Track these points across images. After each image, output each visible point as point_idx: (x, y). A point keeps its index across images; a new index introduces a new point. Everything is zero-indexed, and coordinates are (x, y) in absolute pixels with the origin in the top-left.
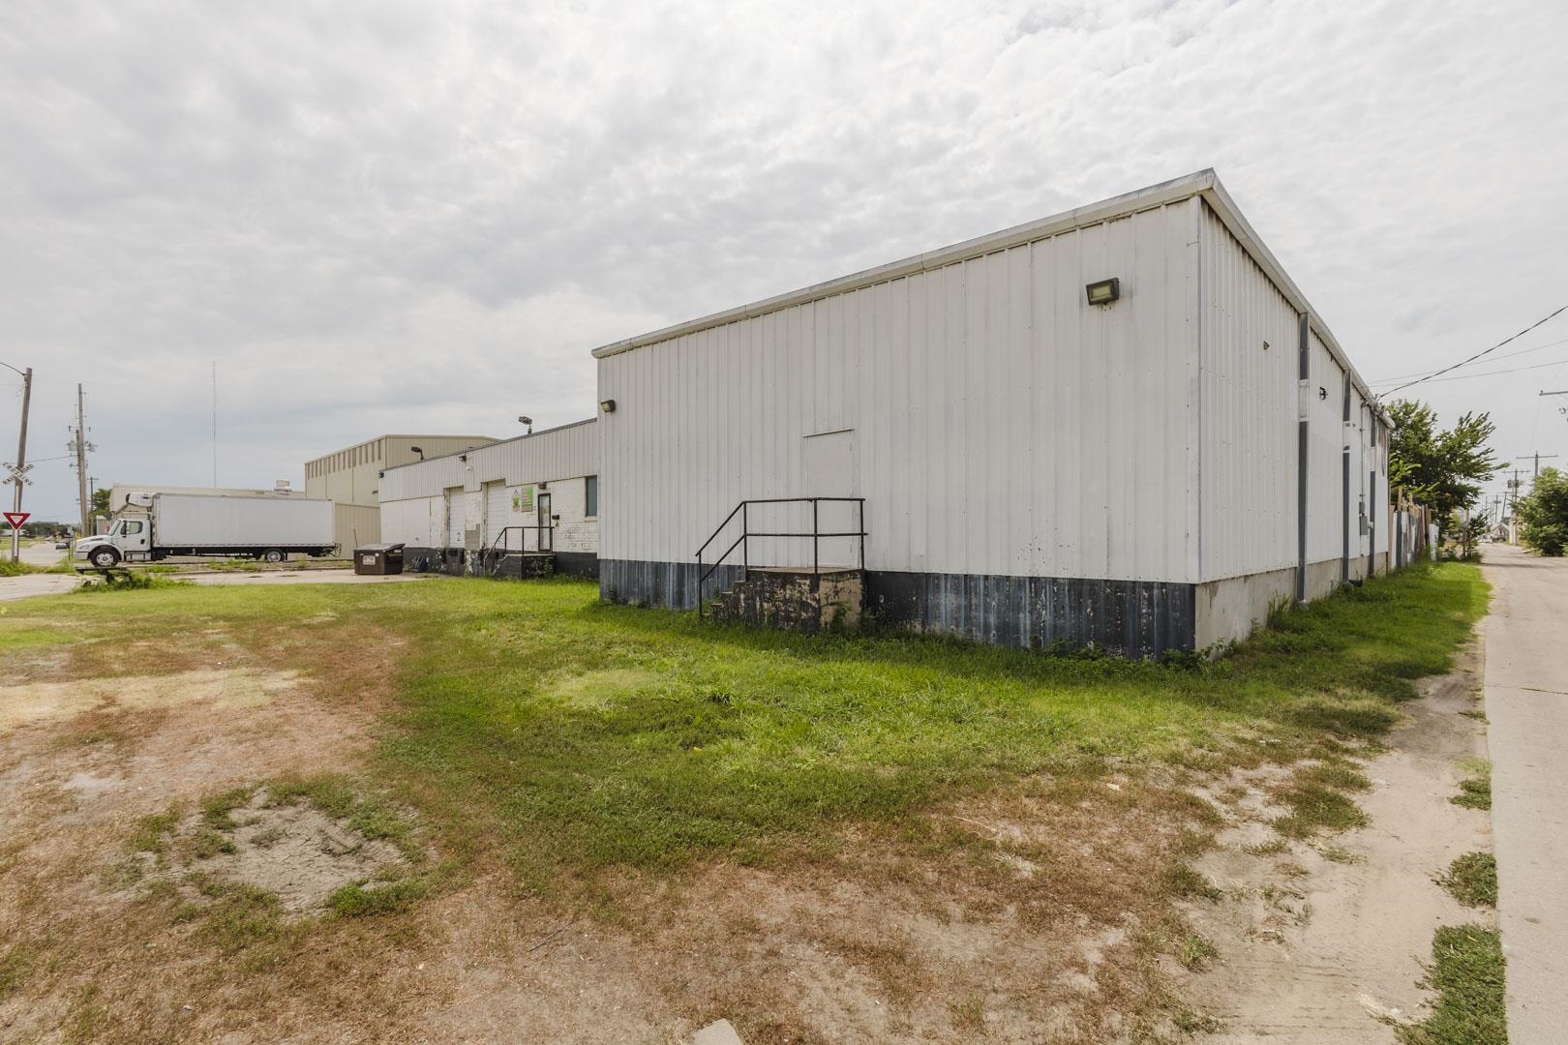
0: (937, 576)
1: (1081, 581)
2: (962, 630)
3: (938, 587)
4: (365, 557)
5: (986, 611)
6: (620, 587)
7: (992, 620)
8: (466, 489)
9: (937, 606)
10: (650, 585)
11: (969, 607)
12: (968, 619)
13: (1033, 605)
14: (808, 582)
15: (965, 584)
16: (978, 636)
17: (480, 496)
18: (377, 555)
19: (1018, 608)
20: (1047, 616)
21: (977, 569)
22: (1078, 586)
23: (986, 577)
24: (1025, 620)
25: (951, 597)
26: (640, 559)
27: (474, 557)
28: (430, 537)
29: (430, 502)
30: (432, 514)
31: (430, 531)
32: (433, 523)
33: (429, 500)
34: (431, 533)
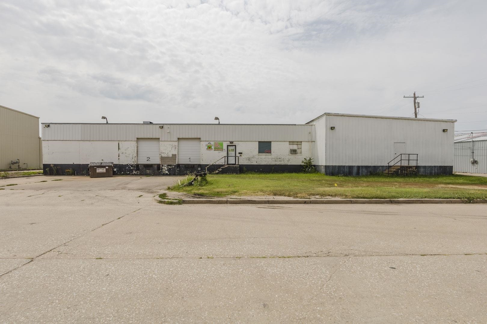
0: (420, 166)
1: (441, 166)
2: (424, 174)
3: (420, 168)
4: (97, 169)
5: (428, 171)
6: (335, 172)
7: (429, 172)
8: (160, 140)
9: (420, 171)
10: (347, 171)
11: (425, 171)
12: (425, 172)
13: (434, 169)
14: (415, 167)
15: (425, 167)
16: (427, 174)
17: (176, 143)
18: (107, 167)
19: (432, 170)
20: (436, 171)
21: (427, 165)
22: (440, 166)
23: (428, 166)
24: (433, 172)
25: (422, 169)
26: (344, 165)
27: (170, 167)
28: (119, 159)
29: (119, 143)
30: (121, 149)
31: (119, 156)
32: (123, 153)
33: (117, 142)
34: (120, 157)
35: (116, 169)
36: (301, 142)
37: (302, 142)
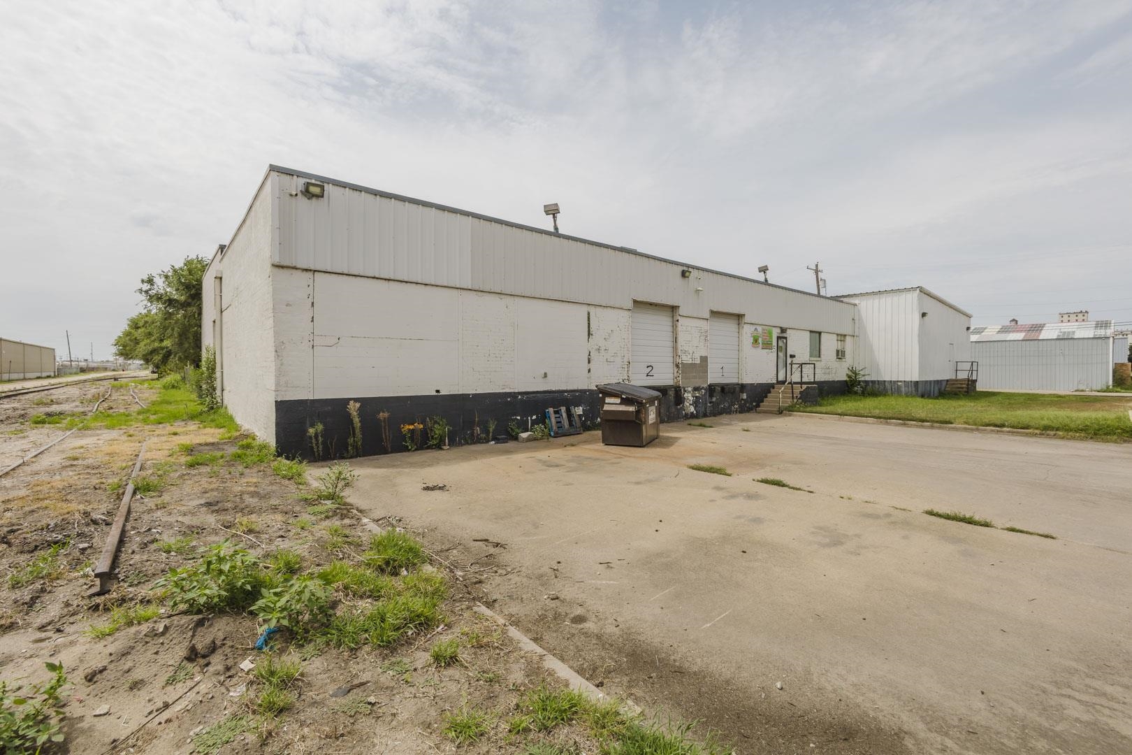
8: (680, 311)
17: (707, 326)
27: (697, 395)
28: (589, 371)
29: (589, 314)
30: (593, 333)
31: (589, 362)
32: (599, 350)
33: (585, 309)
34: (592, 366)
35: (581, 408)
36: (845, 336)
37: (847, 337)
